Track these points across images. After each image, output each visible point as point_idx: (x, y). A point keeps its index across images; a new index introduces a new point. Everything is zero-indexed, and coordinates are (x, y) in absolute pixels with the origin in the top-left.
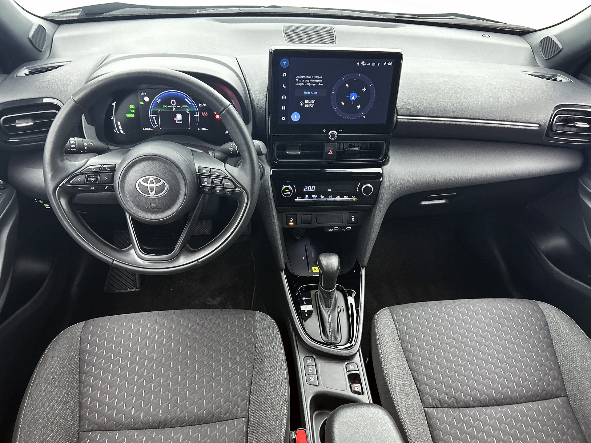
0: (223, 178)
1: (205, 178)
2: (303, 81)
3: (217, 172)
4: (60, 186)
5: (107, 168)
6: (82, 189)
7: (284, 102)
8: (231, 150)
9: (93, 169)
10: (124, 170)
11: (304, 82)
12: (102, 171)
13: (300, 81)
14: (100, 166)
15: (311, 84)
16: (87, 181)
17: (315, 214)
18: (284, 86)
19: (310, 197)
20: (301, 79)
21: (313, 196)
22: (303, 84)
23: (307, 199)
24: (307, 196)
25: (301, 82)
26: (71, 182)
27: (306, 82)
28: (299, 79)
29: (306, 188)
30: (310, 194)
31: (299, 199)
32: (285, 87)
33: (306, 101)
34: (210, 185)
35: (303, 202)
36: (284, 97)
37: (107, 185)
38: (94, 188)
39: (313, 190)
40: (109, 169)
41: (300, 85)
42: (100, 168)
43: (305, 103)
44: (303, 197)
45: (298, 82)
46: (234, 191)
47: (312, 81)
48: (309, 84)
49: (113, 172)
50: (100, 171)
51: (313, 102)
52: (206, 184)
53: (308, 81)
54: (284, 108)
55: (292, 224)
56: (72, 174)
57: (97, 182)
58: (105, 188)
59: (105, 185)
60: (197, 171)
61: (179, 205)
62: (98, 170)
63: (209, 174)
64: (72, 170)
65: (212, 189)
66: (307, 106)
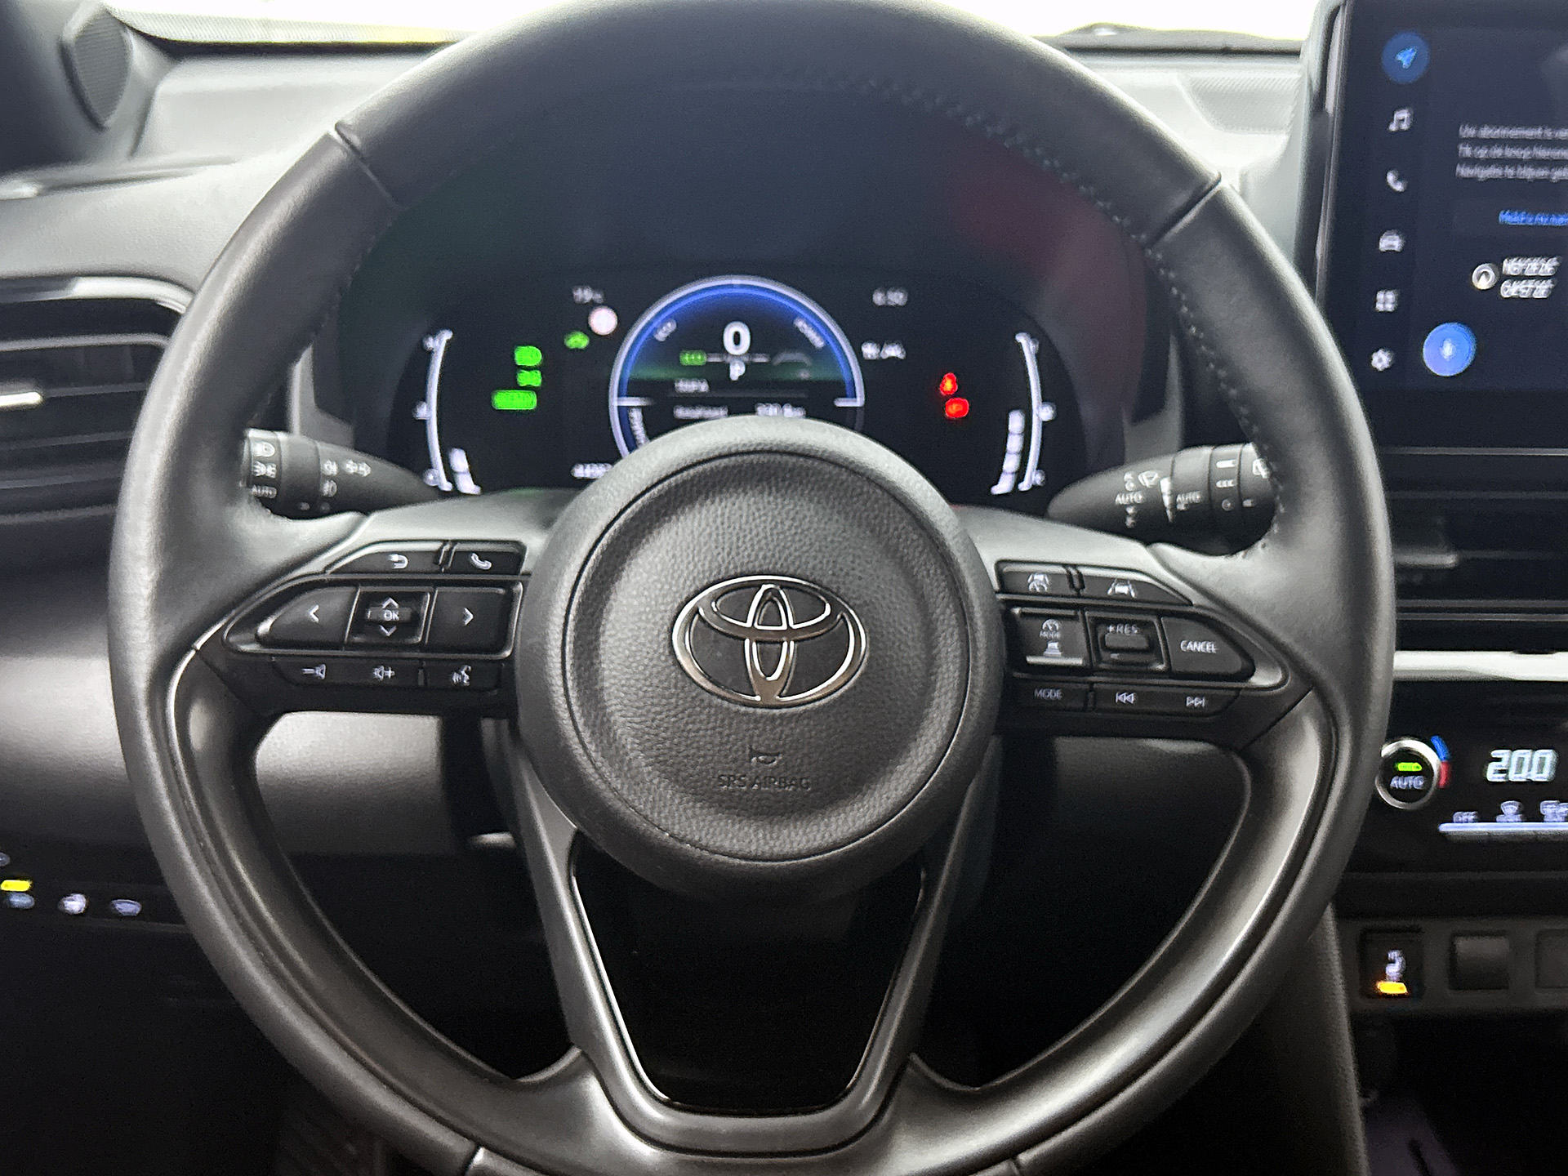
0: (1160, 614)
1: (1048, 623)
2: (1497, 152)
3: (1123, 581)
4: (199, 645)
5: (475, 559)
6: (320, 672)
7: (1390, 271)
8: (1123, 507)
9: (395, 558)
10: (604, 541)
11: (1502, 162)
12: (446, 572)
13: (1482, 153)
14: (435, 546)
15: (1542, 173)
16: (360, 624)
17: (1529, 929)
18: (1395, 182)
19: (1531, 813)
20: (1490, 142)
21: (1548, 808)
22: (1493, 172)
23: (1509, 822)
24: (1510, 808)
25: (1488, 162)
26: (264, 627)
27: (1515, 162)
28: (1477, 142)
29: (1499, 760)
30: (1530, 797)
31: (1464, 825)
32: (1399, 187)
33: (1511, 266)
34: (1079, 662)
35: (1490, 842)
36: (1391, 242)
37: (468, 662)
38: (390, 673)
39: (1540, 771)
40: (487, 565)
41: (1483, 173)
42: (439, 552)
43: (1502, 278)
44: (1489, 813)
45: (1473, 162)
46: (1239, 689)
47: (1542, 153)
48: (1528, 173)
49: (508, 585)
50: (439, 572)
51: (1548, 266)
52: (1053, 655)
53: (1525, 154)
54: (1386, 301)
55: (1391, 987)
56: (277, 582)
57: (414, 634)
58: (456, 678)
59: (455, 660)
60: (996, 586)
61: (922, 768)
62: (427, 564)
63: (1074, 592)
64: (273, 558)
65: (1091, 689)
66: (1509, 290)
